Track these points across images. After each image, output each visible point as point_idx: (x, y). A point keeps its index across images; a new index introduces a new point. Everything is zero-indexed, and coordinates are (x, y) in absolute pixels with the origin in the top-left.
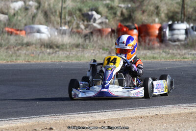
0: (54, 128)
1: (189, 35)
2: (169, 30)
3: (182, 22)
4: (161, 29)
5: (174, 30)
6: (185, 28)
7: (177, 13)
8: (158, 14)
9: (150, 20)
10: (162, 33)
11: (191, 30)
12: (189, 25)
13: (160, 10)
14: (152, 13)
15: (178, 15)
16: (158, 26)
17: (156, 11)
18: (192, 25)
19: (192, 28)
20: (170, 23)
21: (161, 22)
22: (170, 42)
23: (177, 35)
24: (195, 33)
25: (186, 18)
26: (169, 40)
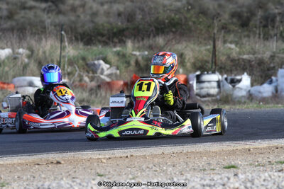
1: (222, 89)
2: (197, 82)
3: (213, 72)
4: (186, 81)
5: (204, 82)
6: (217, 80)
7: (207, 62)
10: (189, 85)
11: (225, 82)
12: (222, 76)
13: (185, 58)
16: (182, 78)
17: (180, 59)
18: (225, 76)
19: (226, 79)
21: (186, 72)
22: (199, 98)
23: (207, 88)
24: (230, 86)
25: (217, 68)
26: (198, 95)
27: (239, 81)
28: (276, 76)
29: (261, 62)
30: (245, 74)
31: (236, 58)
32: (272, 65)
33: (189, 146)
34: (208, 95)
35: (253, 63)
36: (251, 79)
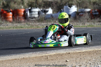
1: (40, 15)
2: (29, 12)
3: (36, 8)
4: (25, 12)
5: (32, 12)
6: (38, 11)
7: (33, 3)
8: (23, 4)
9: (19, 7)
10: (26, 14)
11: (41, 12)
12: (40, 9)
13: (24, 1)
14: (20, 3)
15: (34, 4)
16: (23, 10)
17: (22, 2)
18: (41, 9)
19: (42, 11)
20: (30, 8)
21: (25, 8)
22: (30, 19)
23: (34, 14)
24: (44, 13)
25: (38, 5)
26: (30, 18)
27: (48, 11)
28: (63, 8)
29: (56, 3)
30: (50, 8)
31: (46, 1)
32: (61, 4)
33: (22, 55)
34: (34, 18)
35: (53, 3)
36: (53, 10)
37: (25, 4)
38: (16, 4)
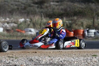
0: (37, 52)
1: (96, 35)
2: (87, 32)
3: (93, 29)
6: (94, 32)
7: (91, 26)
9: (79, 28)
10: (84, 33)
12: (96, 30)
14: (80, 25)
16: (82, 31)
20: (88, 29)
23: (91, 34)
26: (87, 37)
34: (91, 37)
37: (85, 26)
38: (77, 26)
